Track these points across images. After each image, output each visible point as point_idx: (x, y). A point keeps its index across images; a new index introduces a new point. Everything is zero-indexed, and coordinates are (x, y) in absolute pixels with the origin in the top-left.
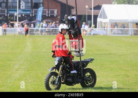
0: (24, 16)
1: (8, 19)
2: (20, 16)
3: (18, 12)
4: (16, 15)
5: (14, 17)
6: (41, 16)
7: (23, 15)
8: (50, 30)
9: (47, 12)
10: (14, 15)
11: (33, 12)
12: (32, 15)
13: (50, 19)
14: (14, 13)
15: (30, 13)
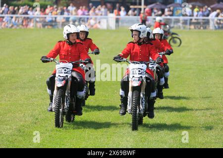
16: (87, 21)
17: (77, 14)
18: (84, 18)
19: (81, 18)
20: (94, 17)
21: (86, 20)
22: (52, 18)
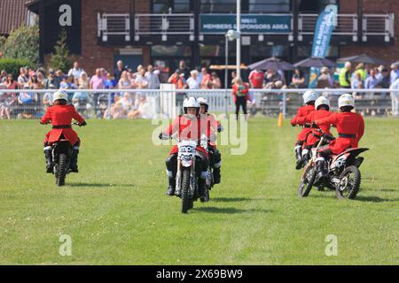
0: (264, 43)
1: (202, 53)
2: (247, 41)
3: (238, 27)
4: (231, 39)
5: (223, 45)
6: (326, 38)
7: (261, 38)
8: (367, 97)
9: (355, 27)
10: (223, 37)
11: (300, 27)
12: (295, 36)
13: (368, 54)
14: (226, 30)
15: (289, 30)
16: (113, 101)
17: (89, 86)
18: (107, 93)
19: (97, 94)
20: (126, 92)
21: (109, 98)
22: (32, 94)
